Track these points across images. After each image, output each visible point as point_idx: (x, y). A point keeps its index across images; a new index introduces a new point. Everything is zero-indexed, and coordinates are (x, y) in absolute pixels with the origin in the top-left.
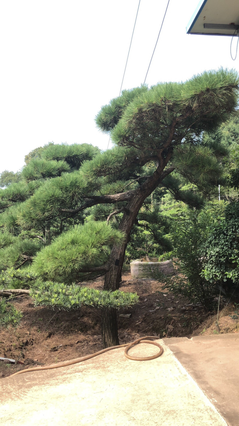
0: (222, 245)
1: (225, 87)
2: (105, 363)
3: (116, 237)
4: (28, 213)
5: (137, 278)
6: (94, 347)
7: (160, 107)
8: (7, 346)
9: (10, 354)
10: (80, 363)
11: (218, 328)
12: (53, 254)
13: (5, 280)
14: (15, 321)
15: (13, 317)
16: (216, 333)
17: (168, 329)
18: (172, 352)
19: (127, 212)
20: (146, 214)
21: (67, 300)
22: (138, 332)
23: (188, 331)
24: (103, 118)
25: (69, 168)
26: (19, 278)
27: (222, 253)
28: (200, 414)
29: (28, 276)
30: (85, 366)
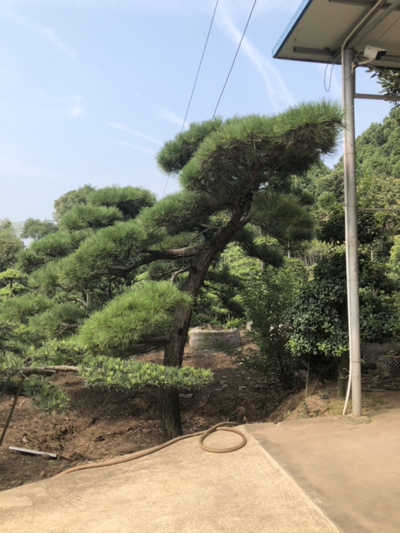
0: (312, 311)
1: (327, 122)
2: (176, 457)
3: (183, 300)
4: (72, 271)
5: (197, 350)
6: (149, 435)
7: (245, 144)
8: (42, 436)
9: (45, 446)
10: (145, 457)
11: (307, 411)
12: (106, 321)
13: (48, 355)
14: (61, 406)
15: (59, 401)
16: (304, 417)
17: (239, 411)
18: (257, 442)
19: (193, 270)
20: (213, 273)
21: (125, 379)
22: (202, 416)
23: (264, 413)
24: (166, 156)
25: (122, 216)
26: (63, 351)
27: (313, 320)
28: (303, 519)
29: (76, 349)
30: (151, 461)
